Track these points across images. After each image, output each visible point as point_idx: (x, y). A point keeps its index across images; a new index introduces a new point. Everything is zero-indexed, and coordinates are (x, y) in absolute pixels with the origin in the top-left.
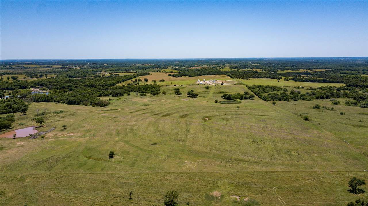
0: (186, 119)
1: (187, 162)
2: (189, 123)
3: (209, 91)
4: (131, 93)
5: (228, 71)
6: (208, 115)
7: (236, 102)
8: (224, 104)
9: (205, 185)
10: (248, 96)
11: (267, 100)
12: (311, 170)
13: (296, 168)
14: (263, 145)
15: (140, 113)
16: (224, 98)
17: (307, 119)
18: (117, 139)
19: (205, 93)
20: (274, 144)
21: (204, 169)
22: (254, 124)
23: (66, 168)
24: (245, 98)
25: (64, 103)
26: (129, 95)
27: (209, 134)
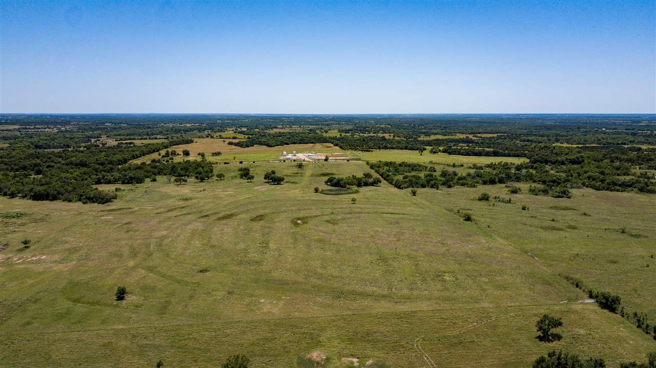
0: (261, 223)
1: (263, 302)
2: (266, 230)
3: (303, 172)
4: (159, 178)
5: (336, 137)
6: (301, 215)
7: (349, 191)
8: (328, 194)
9: (297, 341)
10: (371, 180)
11: (401, 187)
12: (477, 306)
13: (453, 304)
14: (396, 265)
15: (176, 215)
16: (329, 184)
17: (468, 219)
18: (131, 263)
19: (297, 176)
20: (416, 263)
21: (296, 312)
22: (380, 230)
23: (28, 323)
24: (366, 184)
25: (24, 197)
26: (154, 180)
27: (303, 248)
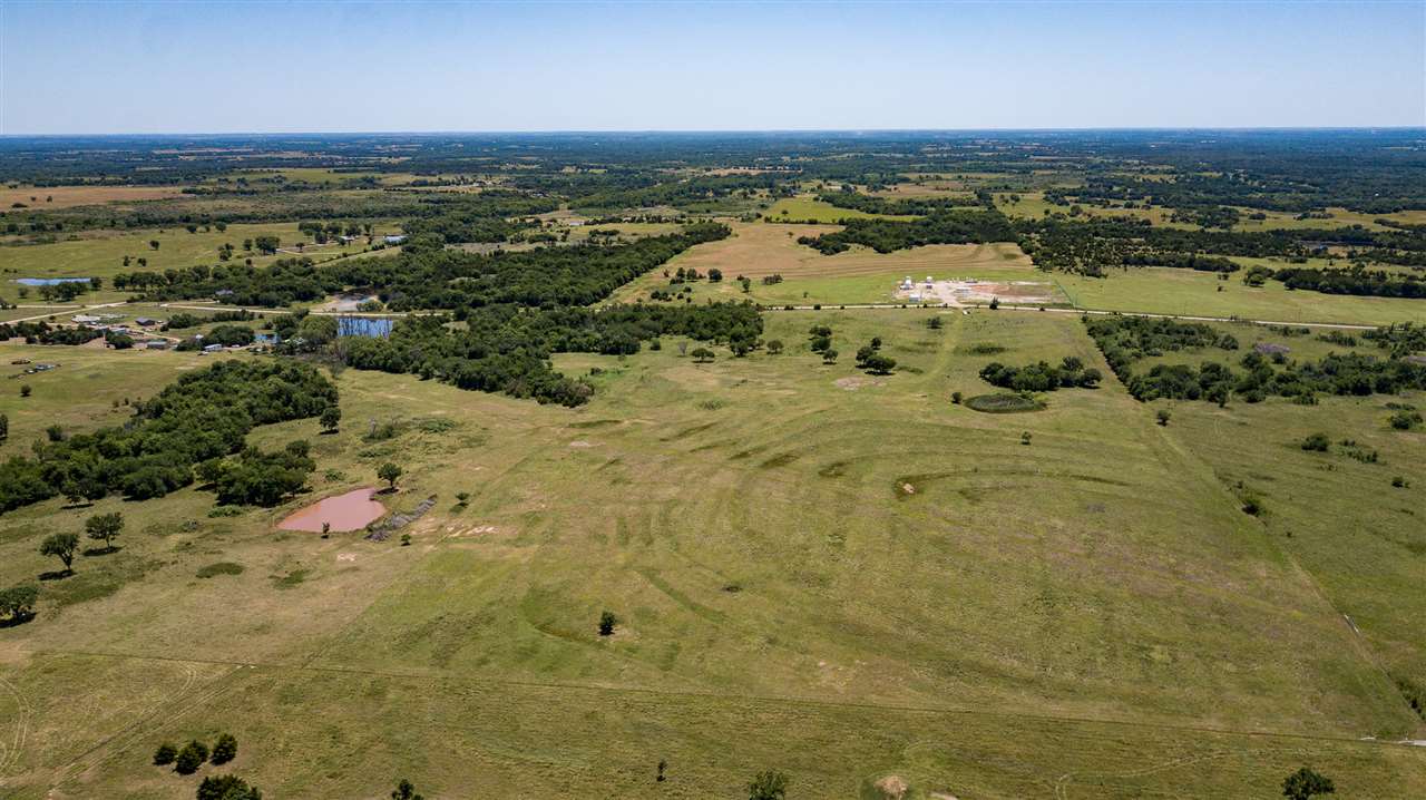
0: (838, 484)
1: (824, 666)
2: (846, 504)
3: (939, 339)
4: (664, 340)
5: (1034, 221)
6: (914, 471)
7: (1027, 404)
8: (983, 411)
9: (866, 751)
10: (1080, 374)
11: (1142, 397)
12: (1195, 723)
13: (1150, 713)
14: (1068, 614)
15: (693, 446)
16: (988, 376)
17: (1252, 509)
18: (621, 558)
19: (924, 352)
20: (1108, 614)
21: (873, 693)
22: (1060, 524)
23: (484, 661)
24: (1067, 383)
25: (444, 379)
26: (656, 347)
27: (905, 557)
